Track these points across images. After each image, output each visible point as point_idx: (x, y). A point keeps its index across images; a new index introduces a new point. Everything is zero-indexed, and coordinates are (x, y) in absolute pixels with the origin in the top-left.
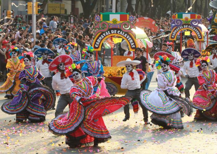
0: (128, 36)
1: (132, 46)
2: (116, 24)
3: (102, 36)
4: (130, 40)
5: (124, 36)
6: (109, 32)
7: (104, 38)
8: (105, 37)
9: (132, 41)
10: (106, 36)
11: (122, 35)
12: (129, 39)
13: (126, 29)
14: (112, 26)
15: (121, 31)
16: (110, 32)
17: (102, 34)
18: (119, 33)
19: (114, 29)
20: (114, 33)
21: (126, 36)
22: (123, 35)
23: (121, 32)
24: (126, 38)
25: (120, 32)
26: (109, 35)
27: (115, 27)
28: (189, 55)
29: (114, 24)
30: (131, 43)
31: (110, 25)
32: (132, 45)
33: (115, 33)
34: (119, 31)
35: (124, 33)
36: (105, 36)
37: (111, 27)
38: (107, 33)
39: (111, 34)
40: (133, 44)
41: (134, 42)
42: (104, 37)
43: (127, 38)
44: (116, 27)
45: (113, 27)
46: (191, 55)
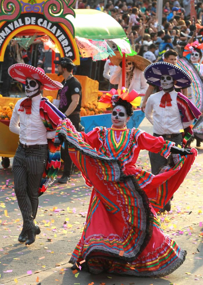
0: (59, 31)
1: (68, 53)
2: (34, 3)
3: (6, 29)
4: (64, 40)
5: (51, 30)
6: (20, 20)
7: (10, 34)
8: (12, 31)
9: (67, 44)
10: (15, 29)
11: (46, 29)
12: (60, 39)
13: (56, 15)
14: (26, 9)
15: (44, 19)
16: (23, 22)
17: (6, 25)
18: (42, 23)
19: (30, 15)
20: (30, 24)
21: (54, 32)
22: (48, 28)
23: (46, 22)
24: (55, 34)
25: (43, 21)
26: (20, 27)
27: (33, 11)
28: (163, 78)
29: (31, 3)
30: (65, 46)
31: (22, 5)
32: (66, 51)
33: (32, 23)
34: (40, 20)
35: (50, 24)
36: (13, 29)
37: (25, 11)
38: (15, 22)
39: (25, 25)
40: (69, 48)
41: (70, 44)
42: (10, 31)
43: (57, 35)
44: (35, 10)
45: (29, 10)
46: (169, 79)
